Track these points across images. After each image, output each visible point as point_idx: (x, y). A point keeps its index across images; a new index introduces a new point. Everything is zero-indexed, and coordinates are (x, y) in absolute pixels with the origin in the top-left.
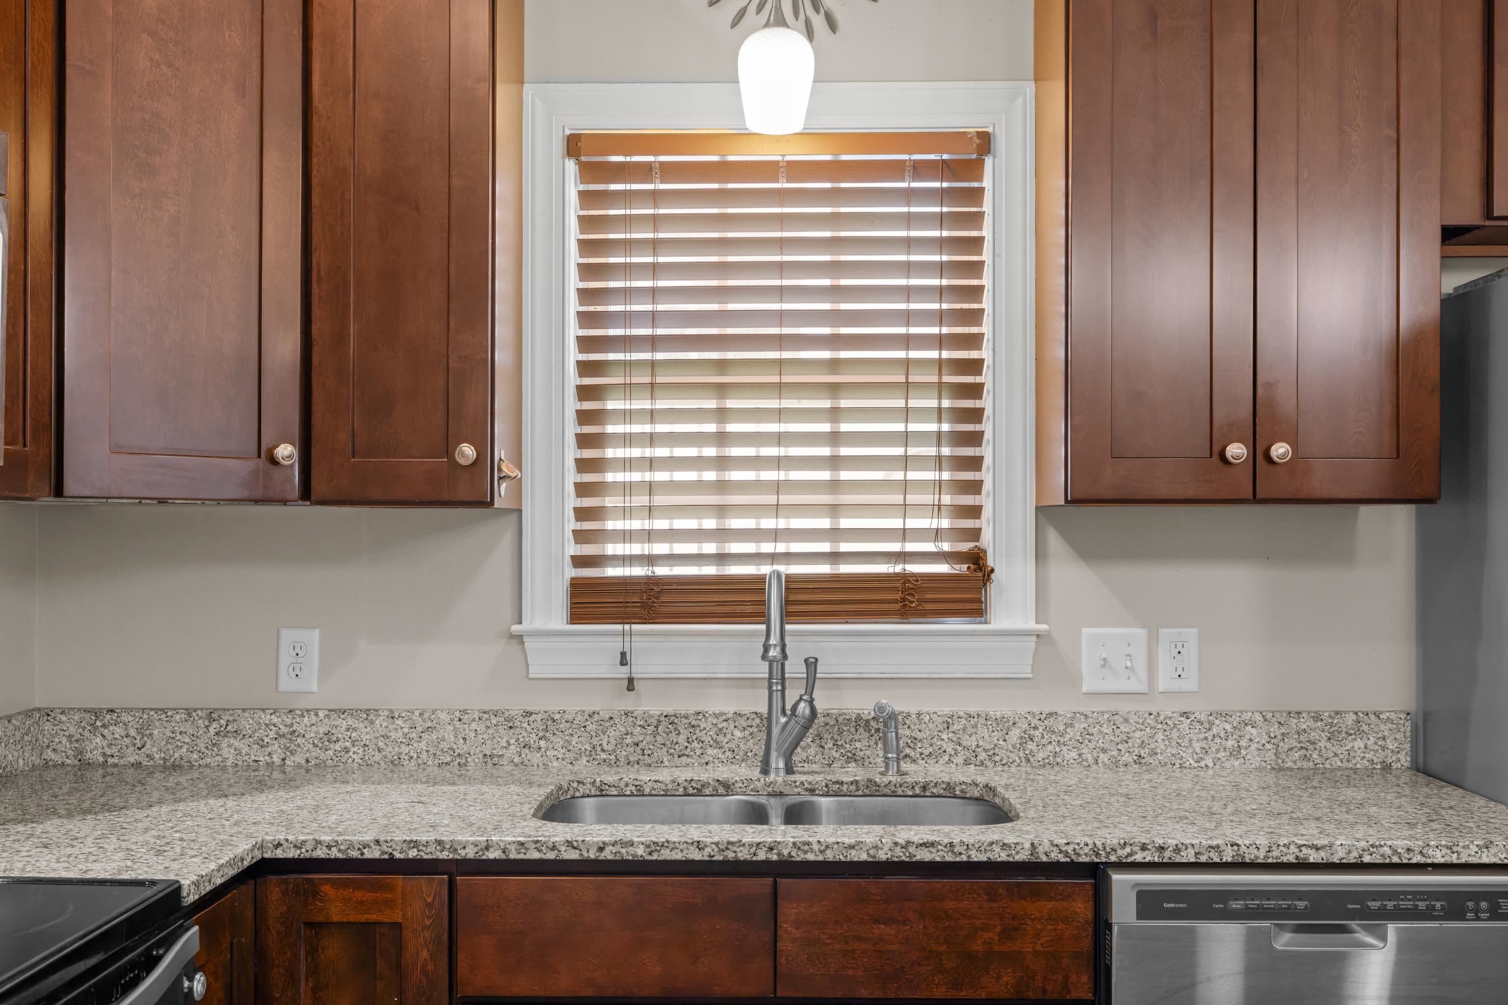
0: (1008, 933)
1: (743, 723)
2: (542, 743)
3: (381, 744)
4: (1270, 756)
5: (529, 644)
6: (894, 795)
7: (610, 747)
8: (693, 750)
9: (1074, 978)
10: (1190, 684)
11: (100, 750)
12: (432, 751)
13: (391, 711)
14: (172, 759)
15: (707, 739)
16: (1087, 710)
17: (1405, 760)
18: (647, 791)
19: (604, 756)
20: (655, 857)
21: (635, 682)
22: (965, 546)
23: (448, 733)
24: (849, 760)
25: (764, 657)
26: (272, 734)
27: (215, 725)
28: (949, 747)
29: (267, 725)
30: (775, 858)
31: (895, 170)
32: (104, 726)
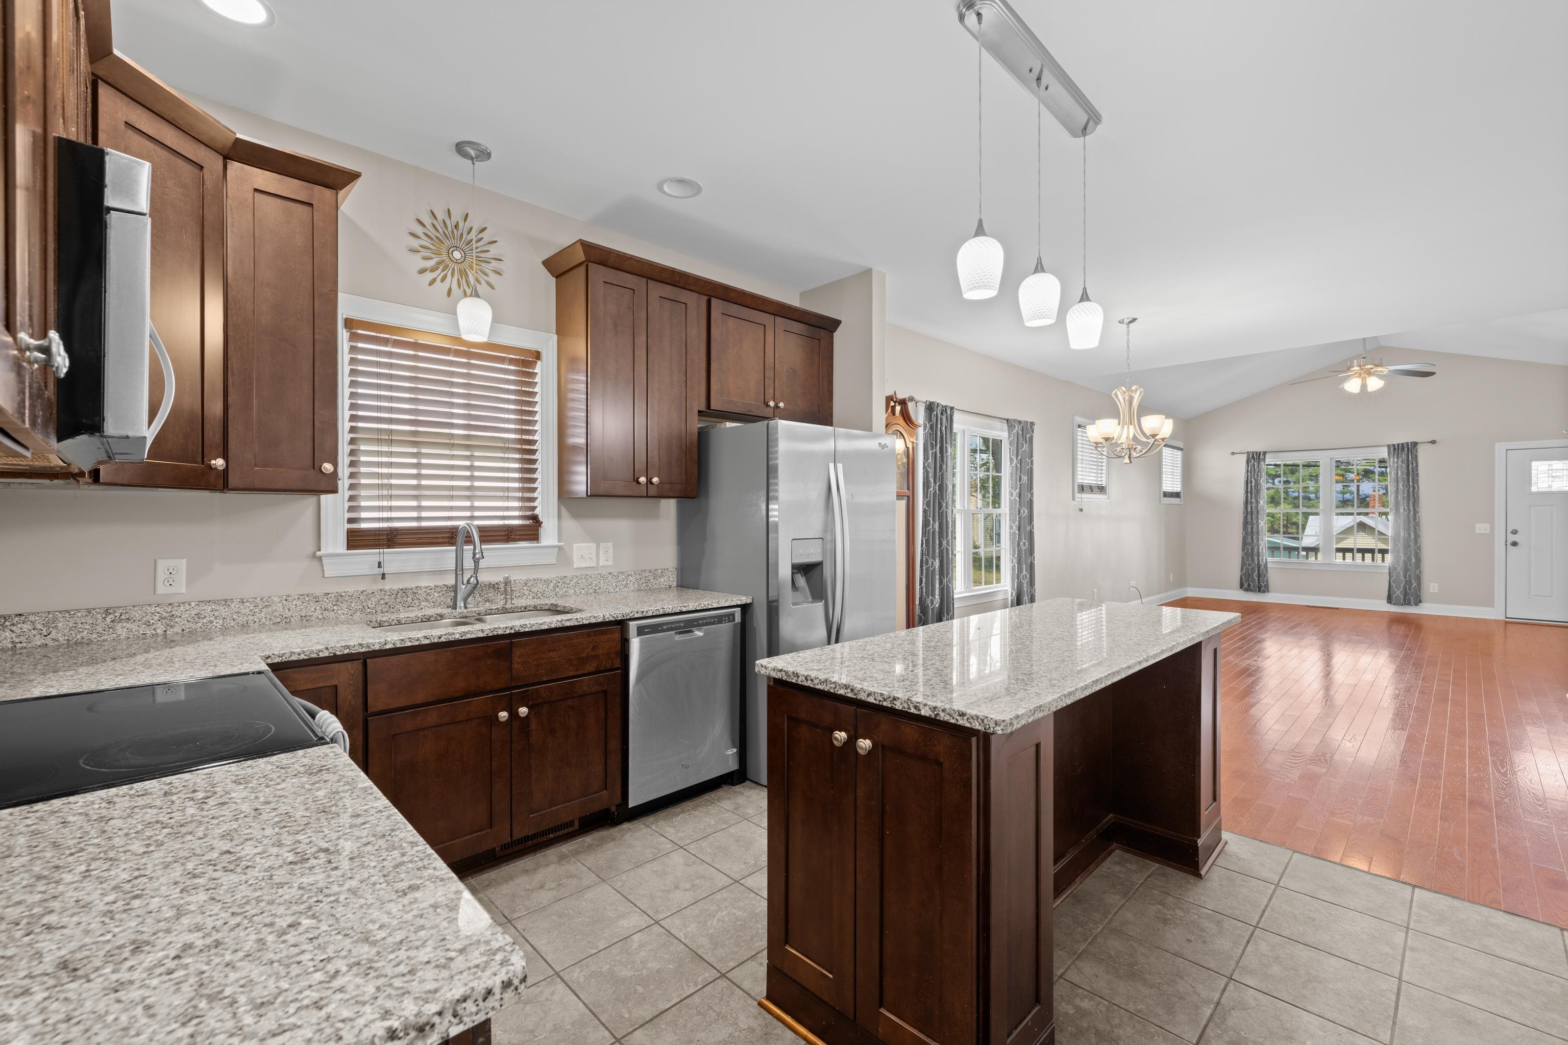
0: (594, 648)
1: (439, 590)
2: (335, 608)
3: (235, 617)
4: (636, 586)
5: (324, 560)
6: (513, 612)
7: (373, 606)
8: (415, 604)
9: (615, 661)
10: (610, 563)
11: (9, 640)
12: (269, 617)
13: (242, 599)
14: (75, 639)
15: (421, 598)
16: (577, 574)
17: (675, 584)
18: (403, 622)
19: (369, 610)
20: (464, 638)
21: (386, 576)
22: (529, 513)
23: (279, 607)
24: (486, 601)
25: (474, 557)
26: (156, 618)
27: (111, 616)
28: (527, 593)
29: (152, 613)
30: (513, 632)
31: (501, 360)
32: (13, 625)
